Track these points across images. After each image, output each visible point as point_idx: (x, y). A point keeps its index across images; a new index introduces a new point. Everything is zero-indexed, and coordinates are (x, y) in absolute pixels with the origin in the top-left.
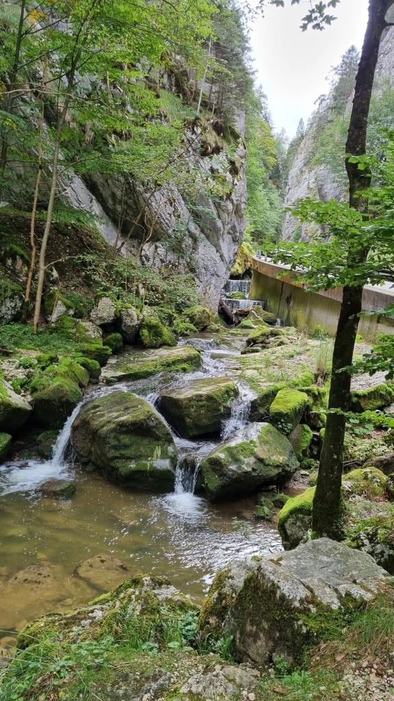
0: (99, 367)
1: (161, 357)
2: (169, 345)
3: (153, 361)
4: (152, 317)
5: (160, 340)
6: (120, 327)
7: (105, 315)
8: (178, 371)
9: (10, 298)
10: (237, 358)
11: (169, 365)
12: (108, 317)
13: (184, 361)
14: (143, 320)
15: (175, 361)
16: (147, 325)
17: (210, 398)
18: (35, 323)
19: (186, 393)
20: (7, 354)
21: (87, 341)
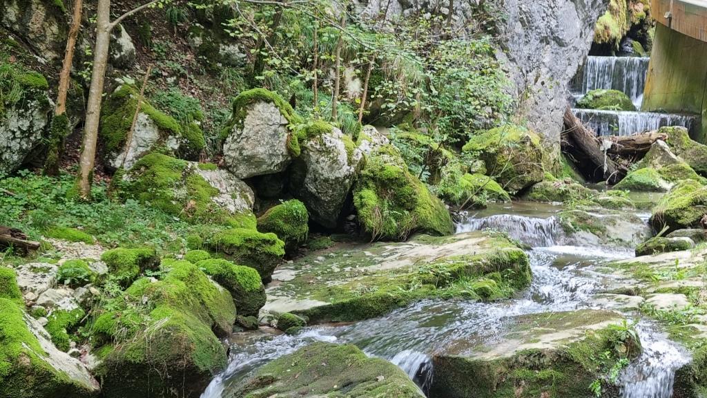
0: (258, 284)
1: (418, 261)
2: (435, 233)
3: (398, 271)
4: (386, 157)
5: (409, 220)
6: (301, 183)
7: (261, 151)
8: (467, 297)
9: (18, 106)
10: (626, 266)
11: (442, 282)
12: (271, 155)
13: (483, 271)
14: (362, 165)
15: (460, 270)
16: (373, 179)
17: (563, 360)
18: (85, 172)
19: (500, 349)
20: (24, 250)
21: (218, 222)
